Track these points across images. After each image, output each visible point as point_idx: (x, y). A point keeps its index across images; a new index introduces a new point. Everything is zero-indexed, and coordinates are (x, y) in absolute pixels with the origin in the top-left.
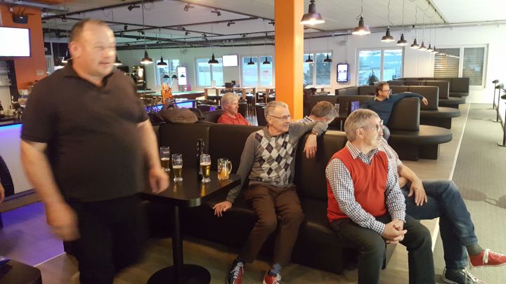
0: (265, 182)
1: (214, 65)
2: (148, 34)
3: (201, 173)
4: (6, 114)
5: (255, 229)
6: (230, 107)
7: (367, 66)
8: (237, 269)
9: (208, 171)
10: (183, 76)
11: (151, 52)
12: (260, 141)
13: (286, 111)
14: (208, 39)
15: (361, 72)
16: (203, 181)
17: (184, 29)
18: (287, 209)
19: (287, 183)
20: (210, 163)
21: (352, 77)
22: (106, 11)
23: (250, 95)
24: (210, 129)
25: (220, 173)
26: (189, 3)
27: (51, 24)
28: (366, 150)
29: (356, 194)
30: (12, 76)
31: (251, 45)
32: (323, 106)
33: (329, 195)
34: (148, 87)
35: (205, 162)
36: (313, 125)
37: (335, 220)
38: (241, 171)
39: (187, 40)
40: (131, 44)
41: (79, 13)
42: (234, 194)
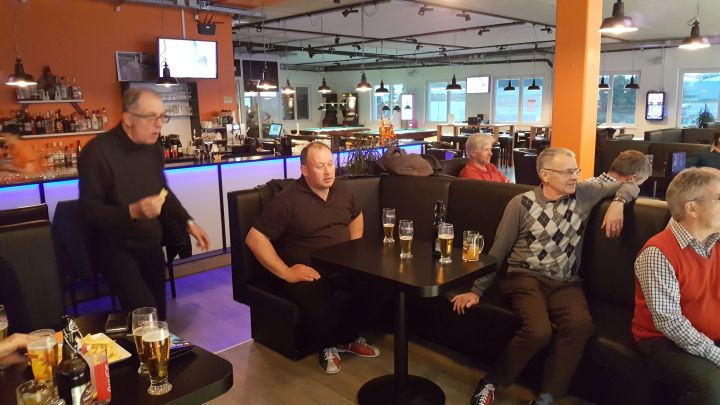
0: (534, 270)
1: (454, 91)
2: (368, 49)
3: (438, 249)
4: (184, 152)
5: (516, 338)
6: (479, 154)
7: (694, 97)
8: (485, 393)
9: (449, 247)
10: (408, 107)
11: (369, 74)
12: (529, 208)
13: (571, 162)
14: (448, 54)
15: (684, 105)
16: (441, 260)
17: (415, 41)
18: (567, 314)
19: (569, 275)
20: (452, 237)
21: (671, 114)
22: (314, 18)
23: (504, 136)
24: (450, 186)
25: (466, 252)
26: (426, 4)
27: (244, 35)
28: (702, 236)
29: (683, 303)
30: (194, 104)
31: (510, 62)
32: (630, 158)
33: (637, 301)
34: (361, 122)
35: (446, 234)
36: (618, 188)
37: (644, 339)
38: (496, 250)
39: (418, 56)
40: (341, 63)
41: (278, 20)
42: (483, 284)
